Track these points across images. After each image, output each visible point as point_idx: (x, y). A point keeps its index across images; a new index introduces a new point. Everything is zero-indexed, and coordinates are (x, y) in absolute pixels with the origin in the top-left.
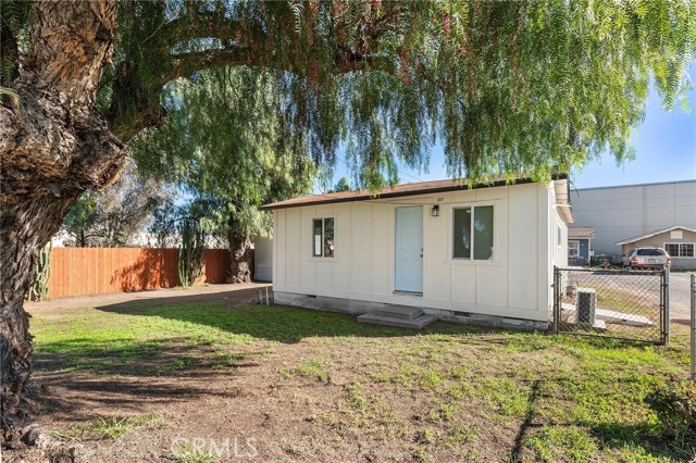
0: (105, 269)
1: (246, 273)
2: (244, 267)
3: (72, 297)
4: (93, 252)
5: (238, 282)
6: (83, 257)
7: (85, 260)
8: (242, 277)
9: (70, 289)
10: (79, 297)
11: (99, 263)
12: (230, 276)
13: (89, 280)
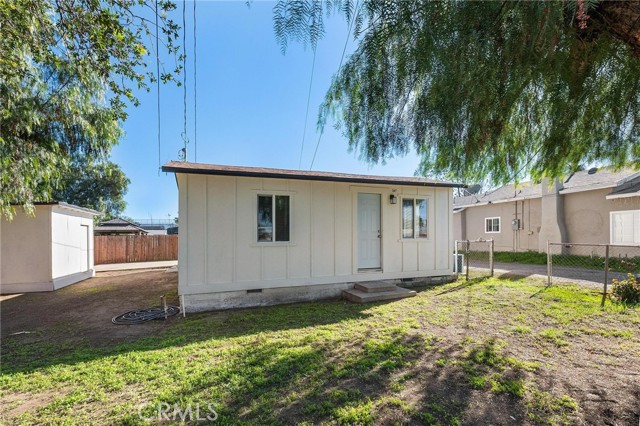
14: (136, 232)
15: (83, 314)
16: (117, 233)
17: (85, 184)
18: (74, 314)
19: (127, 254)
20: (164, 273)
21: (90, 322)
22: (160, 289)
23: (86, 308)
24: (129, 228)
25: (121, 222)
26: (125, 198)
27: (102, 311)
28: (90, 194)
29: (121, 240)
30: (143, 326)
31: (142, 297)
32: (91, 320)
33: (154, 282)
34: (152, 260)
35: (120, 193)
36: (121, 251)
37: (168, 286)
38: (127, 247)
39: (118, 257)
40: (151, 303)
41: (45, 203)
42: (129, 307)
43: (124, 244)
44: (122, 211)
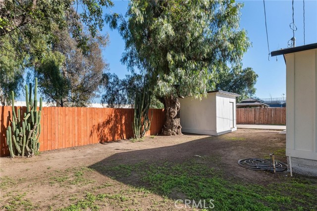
0: (82, 125)
1: (179, 127)
2: (177, 122)
3: (58, 150)
4: (73, 111)
5: (173, 134)
6: (66, 115)
7: (67, 117)
8: (176, 130)
9: (57, 142)
10: (64, 150)
11: (78, 120)
12: (167, 130)
13: (71, 135)
14: (260, 106)
15: (225, 153)
16: (250, 106)
17: (235, 81)
18: (221, 151)
19: (255, 119)
20: (278, 134)
21: (226, 159)
22: (273, 146)
23: (227, 149)
24: (256, 103)
25: (252, 100)
26: (255, 86)
27: (234, 153)
28: (237, 86)
29: (251, 111)
30: (257, 173)
31: (259, 149)
32: (228, 158)
33: (270, 140)
34: (271, 124)
35: (253, 83)
36: (252, 118)
37: (279, 144)
38: (255, 115)
39: (250, 121)
40: (266, 155)
41: (213, 92)
42: (250, 155)
43: (253, 113)
44: (254, 93)
